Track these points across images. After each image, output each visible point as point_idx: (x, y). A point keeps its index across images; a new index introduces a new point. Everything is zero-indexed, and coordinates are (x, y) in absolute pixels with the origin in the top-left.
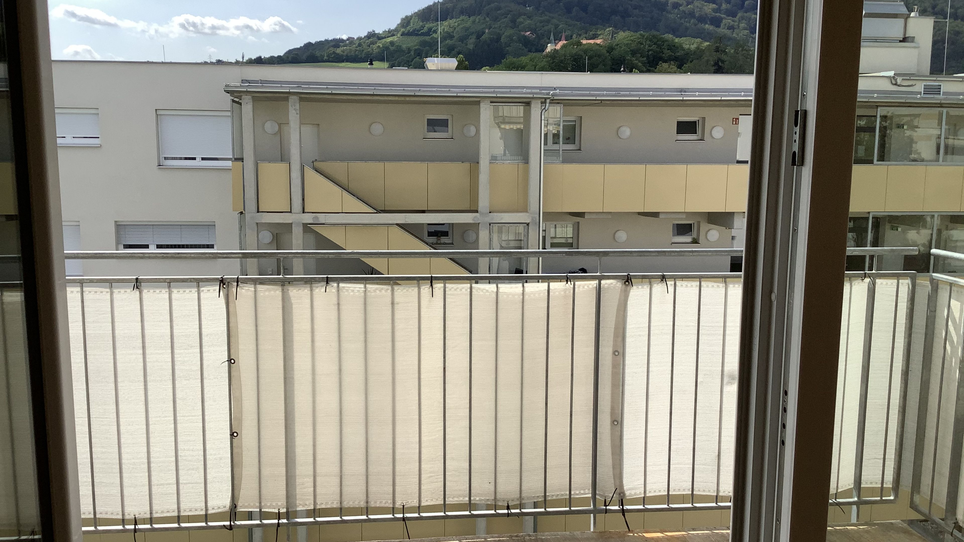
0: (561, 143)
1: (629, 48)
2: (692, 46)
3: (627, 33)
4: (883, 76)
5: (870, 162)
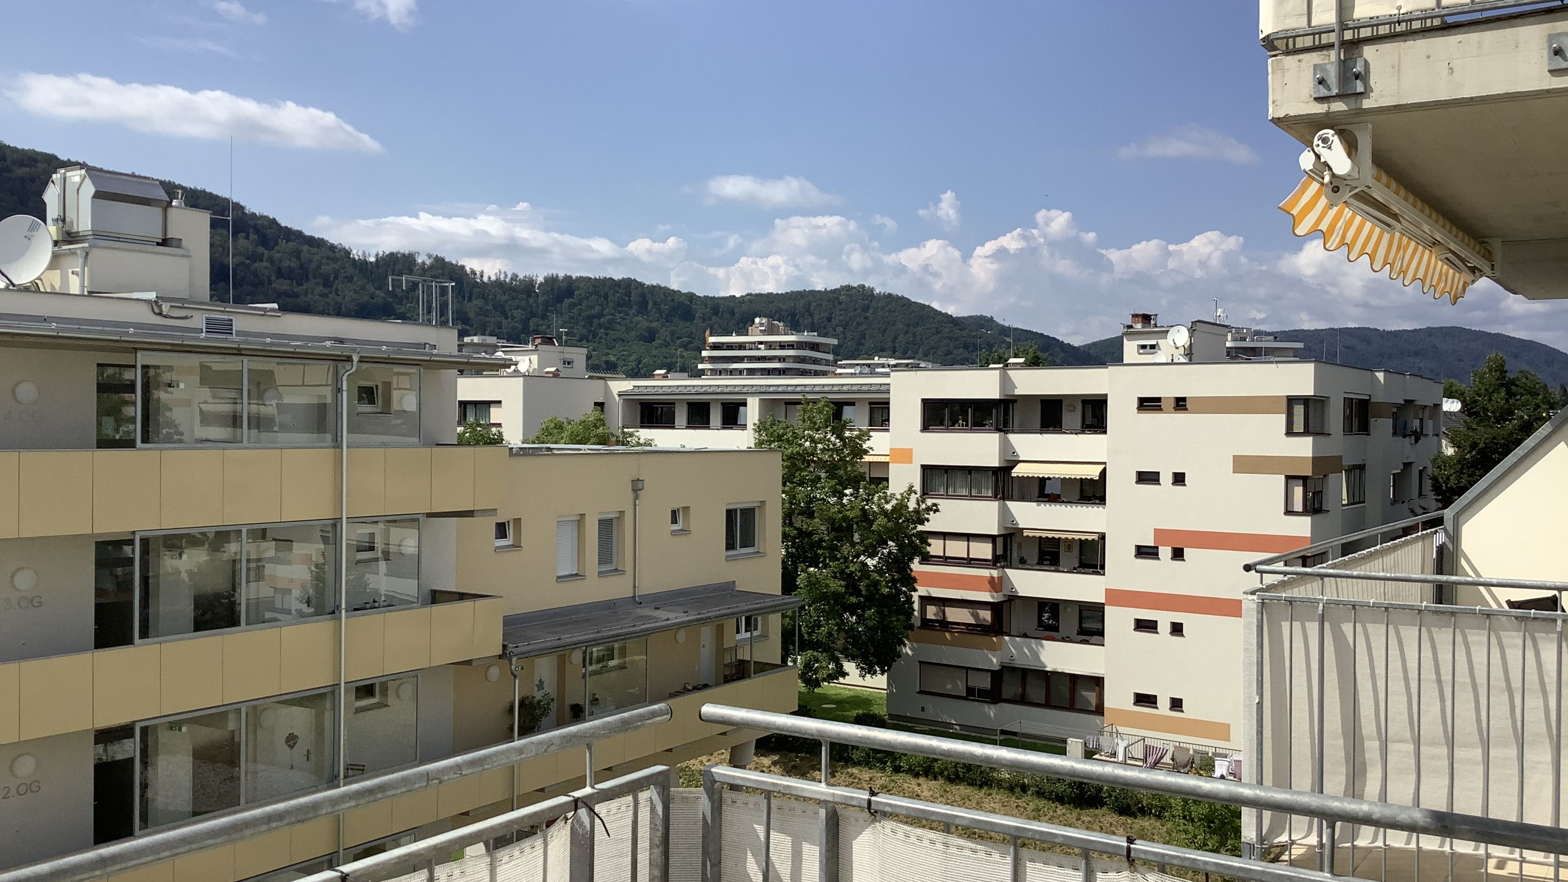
4: (138, 300)
5: (128, 444)
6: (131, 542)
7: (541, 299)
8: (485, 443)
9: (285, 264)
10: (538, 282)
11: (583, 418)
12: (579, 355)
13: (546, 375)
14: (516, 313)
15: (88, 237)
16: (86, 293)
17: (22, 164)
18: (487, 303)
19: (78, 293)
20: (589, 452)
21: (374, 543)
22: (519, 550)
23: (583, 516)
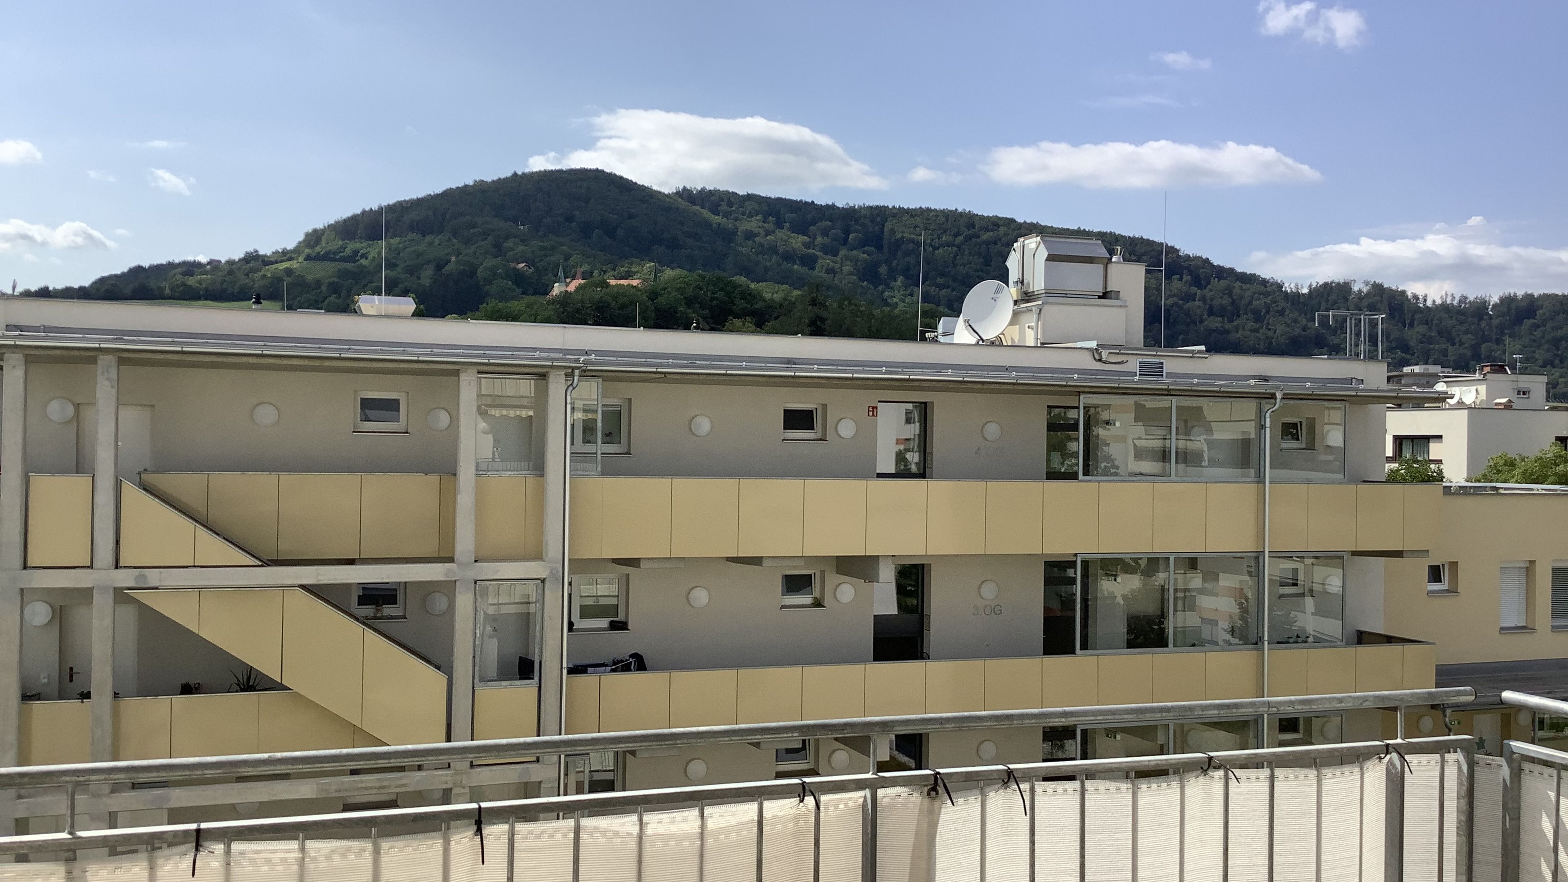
0: (599, 441)
1: (682, 295)
2: (775, 295)
3: (677, 272)
4: (1081, 348)
5: (1073, 476)
6: (1073, 564)
7: (1495, 322)
8: (1423, 481)
9: (1216, 303)
10: (1491, 304)
11: (1540, 455)
12: (1537, 384)
13: (1496, 407)
14: (1465, 338)
15: (1041, 296)
16: (1039, 345)
17: (987, 230)
18: (1430, 329)
19: (1033, 345)
20: (1544, 492)
21: (1297, 580)
22: (1457, 595)
23: (1532, 562)
